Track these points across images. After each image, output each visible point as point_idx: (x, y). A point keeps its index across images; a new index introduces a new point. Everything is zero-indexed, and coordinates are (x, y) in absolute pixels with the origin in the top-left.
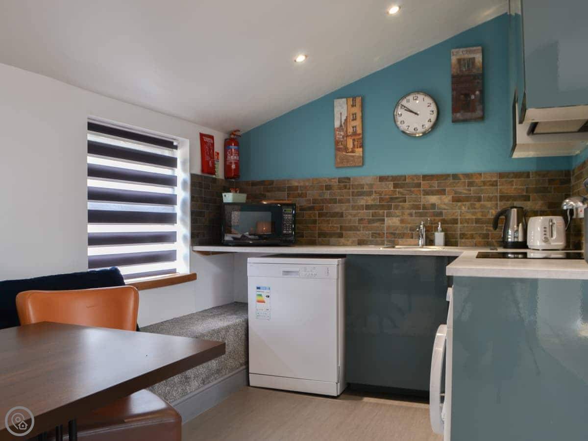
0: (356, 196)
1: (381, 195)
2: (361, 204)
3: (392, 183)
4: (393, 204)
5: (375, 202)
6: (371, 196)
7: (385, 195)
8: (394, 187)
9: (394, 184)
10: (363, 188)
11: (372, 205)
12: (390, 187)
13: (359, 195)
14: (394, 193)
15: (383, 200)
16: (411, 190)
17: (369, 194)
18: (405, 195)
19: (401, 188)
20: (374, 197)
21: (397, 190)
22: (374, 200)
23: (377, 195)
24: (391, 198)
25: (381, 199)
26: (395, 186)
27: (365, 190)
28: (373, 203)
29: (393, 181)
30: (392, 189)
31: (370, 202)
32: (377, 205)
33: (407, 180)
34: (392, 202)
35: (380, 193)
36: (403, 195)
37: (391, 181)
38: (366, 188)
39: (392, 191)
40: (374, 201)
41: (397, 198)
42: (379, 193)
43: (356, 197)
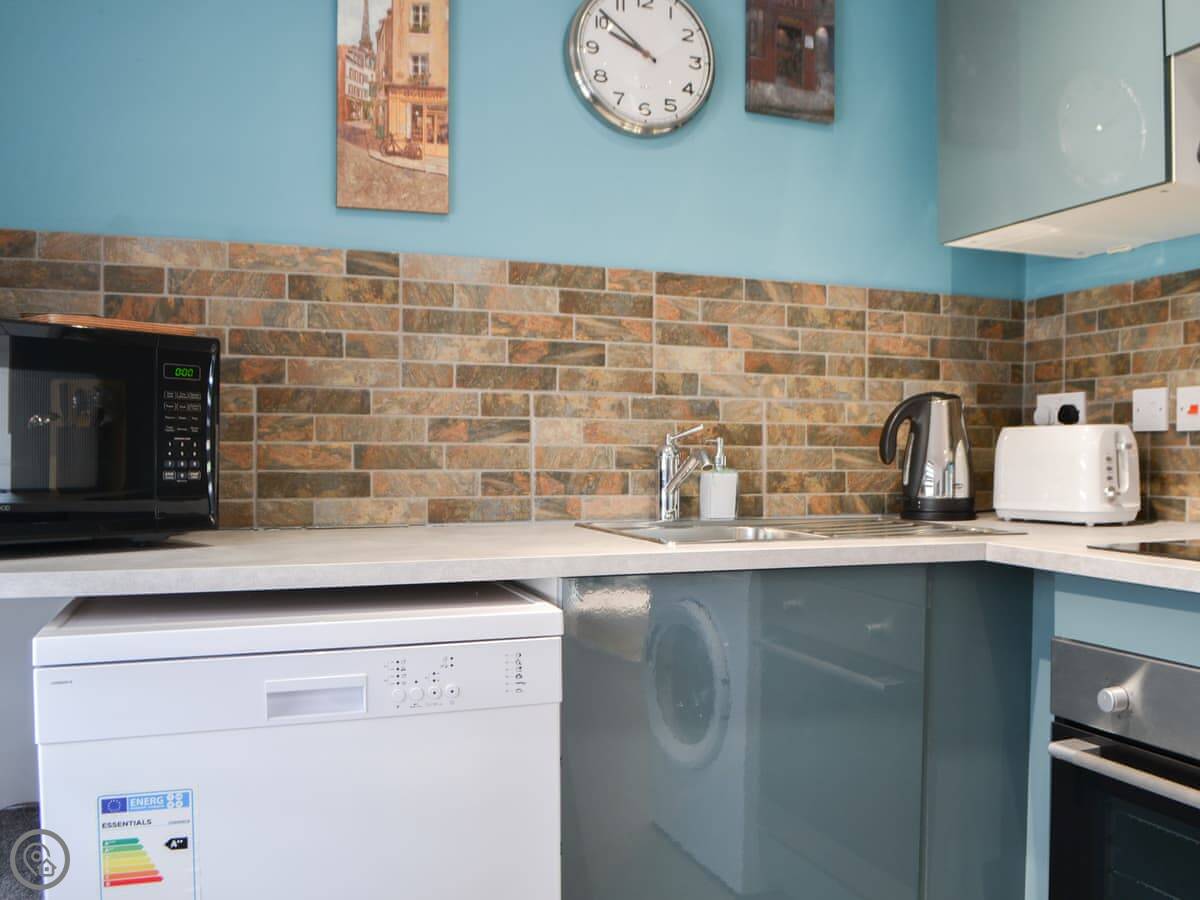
0: (420, 330)
1: (515, 330)
2: (441, 361)
3: (557, 290)
4: (559, 367)
5: (495, 356)
6: (478, 332)
7: (533, 333)
8: (564, 308)
9: (562, 293)
10: (450, 303)
11: (484, 368)
12: (548, 303)
13: (432, 329)
14: (564, 327)
15: (525, 352)
16: (619, 323)
17: (474, 324)
18: (601, 337)
19: (590, 311)
20: (490, 337)
21: (575, 317)
22: (490, 349)
23: (504, 331)
24: (554, 346)
25: (517, 349)
26: (569, 303)
27: (455, 308)
28: (484, 360)
29: (560, 285)
30: (557, 313)
31: (477, 359)
32: (501, 369)
33: (607, 284)
34: (556, 362)
35: (514, 325)
36: (594, 337)
37: (553, 283)
38: (461, 305)
39: (557, 318)
40: (490, 354)
41: (573, 347)
42: (507, 324)
43: (420, 336)
